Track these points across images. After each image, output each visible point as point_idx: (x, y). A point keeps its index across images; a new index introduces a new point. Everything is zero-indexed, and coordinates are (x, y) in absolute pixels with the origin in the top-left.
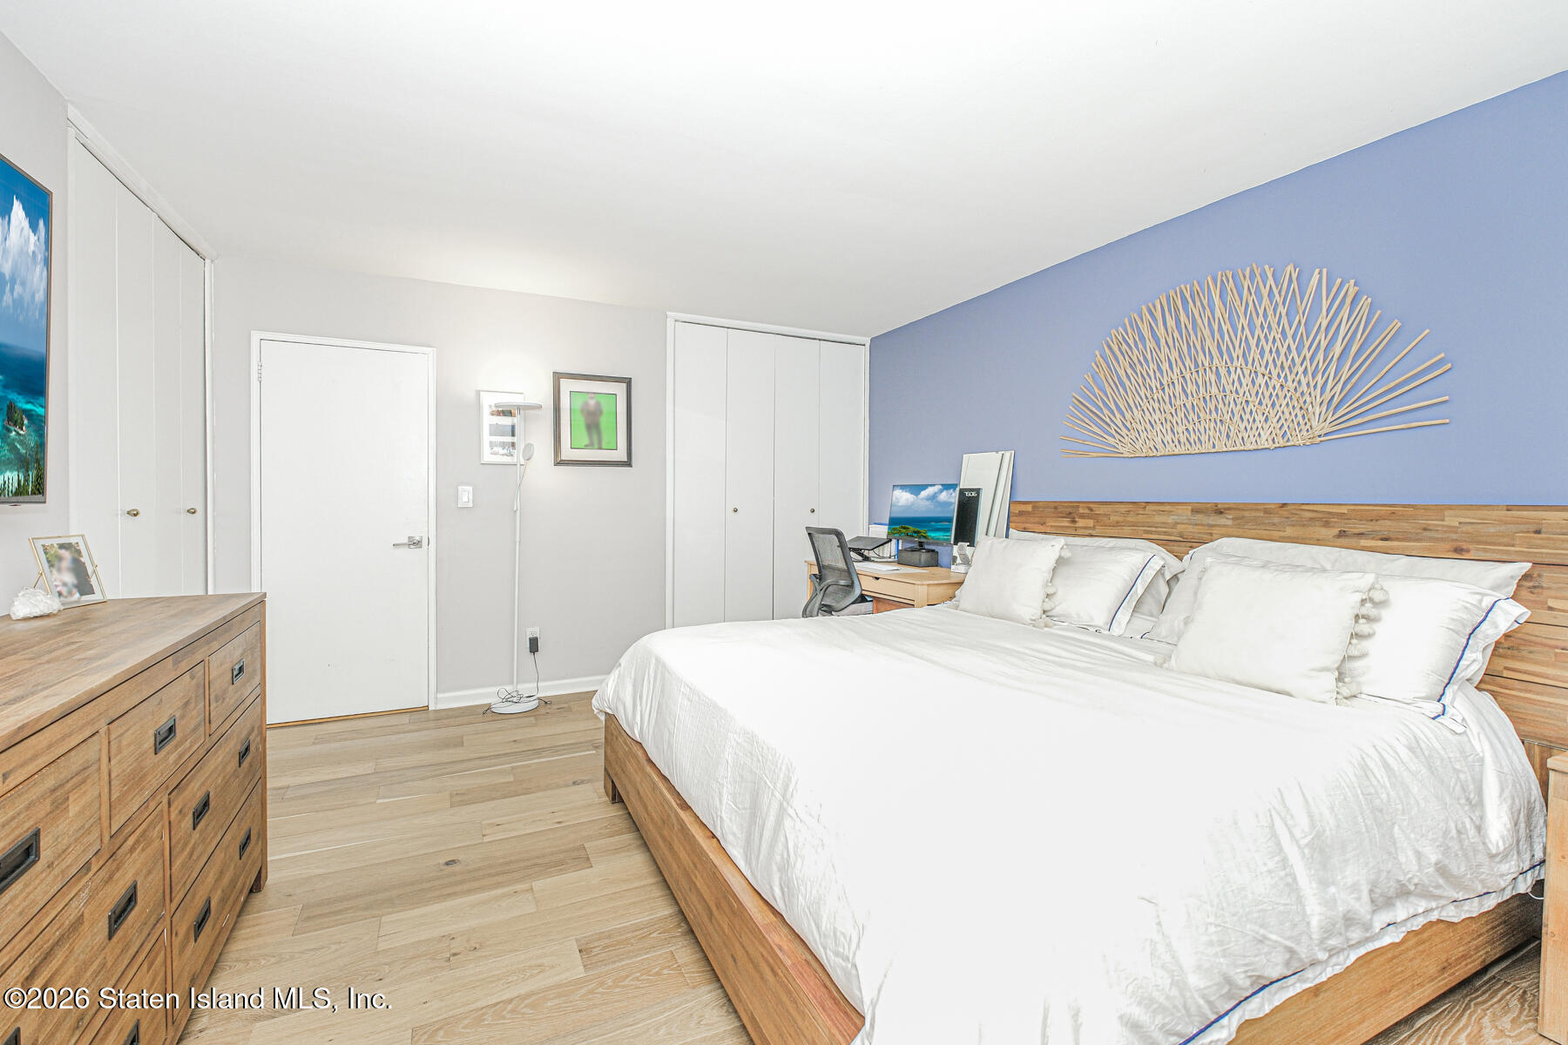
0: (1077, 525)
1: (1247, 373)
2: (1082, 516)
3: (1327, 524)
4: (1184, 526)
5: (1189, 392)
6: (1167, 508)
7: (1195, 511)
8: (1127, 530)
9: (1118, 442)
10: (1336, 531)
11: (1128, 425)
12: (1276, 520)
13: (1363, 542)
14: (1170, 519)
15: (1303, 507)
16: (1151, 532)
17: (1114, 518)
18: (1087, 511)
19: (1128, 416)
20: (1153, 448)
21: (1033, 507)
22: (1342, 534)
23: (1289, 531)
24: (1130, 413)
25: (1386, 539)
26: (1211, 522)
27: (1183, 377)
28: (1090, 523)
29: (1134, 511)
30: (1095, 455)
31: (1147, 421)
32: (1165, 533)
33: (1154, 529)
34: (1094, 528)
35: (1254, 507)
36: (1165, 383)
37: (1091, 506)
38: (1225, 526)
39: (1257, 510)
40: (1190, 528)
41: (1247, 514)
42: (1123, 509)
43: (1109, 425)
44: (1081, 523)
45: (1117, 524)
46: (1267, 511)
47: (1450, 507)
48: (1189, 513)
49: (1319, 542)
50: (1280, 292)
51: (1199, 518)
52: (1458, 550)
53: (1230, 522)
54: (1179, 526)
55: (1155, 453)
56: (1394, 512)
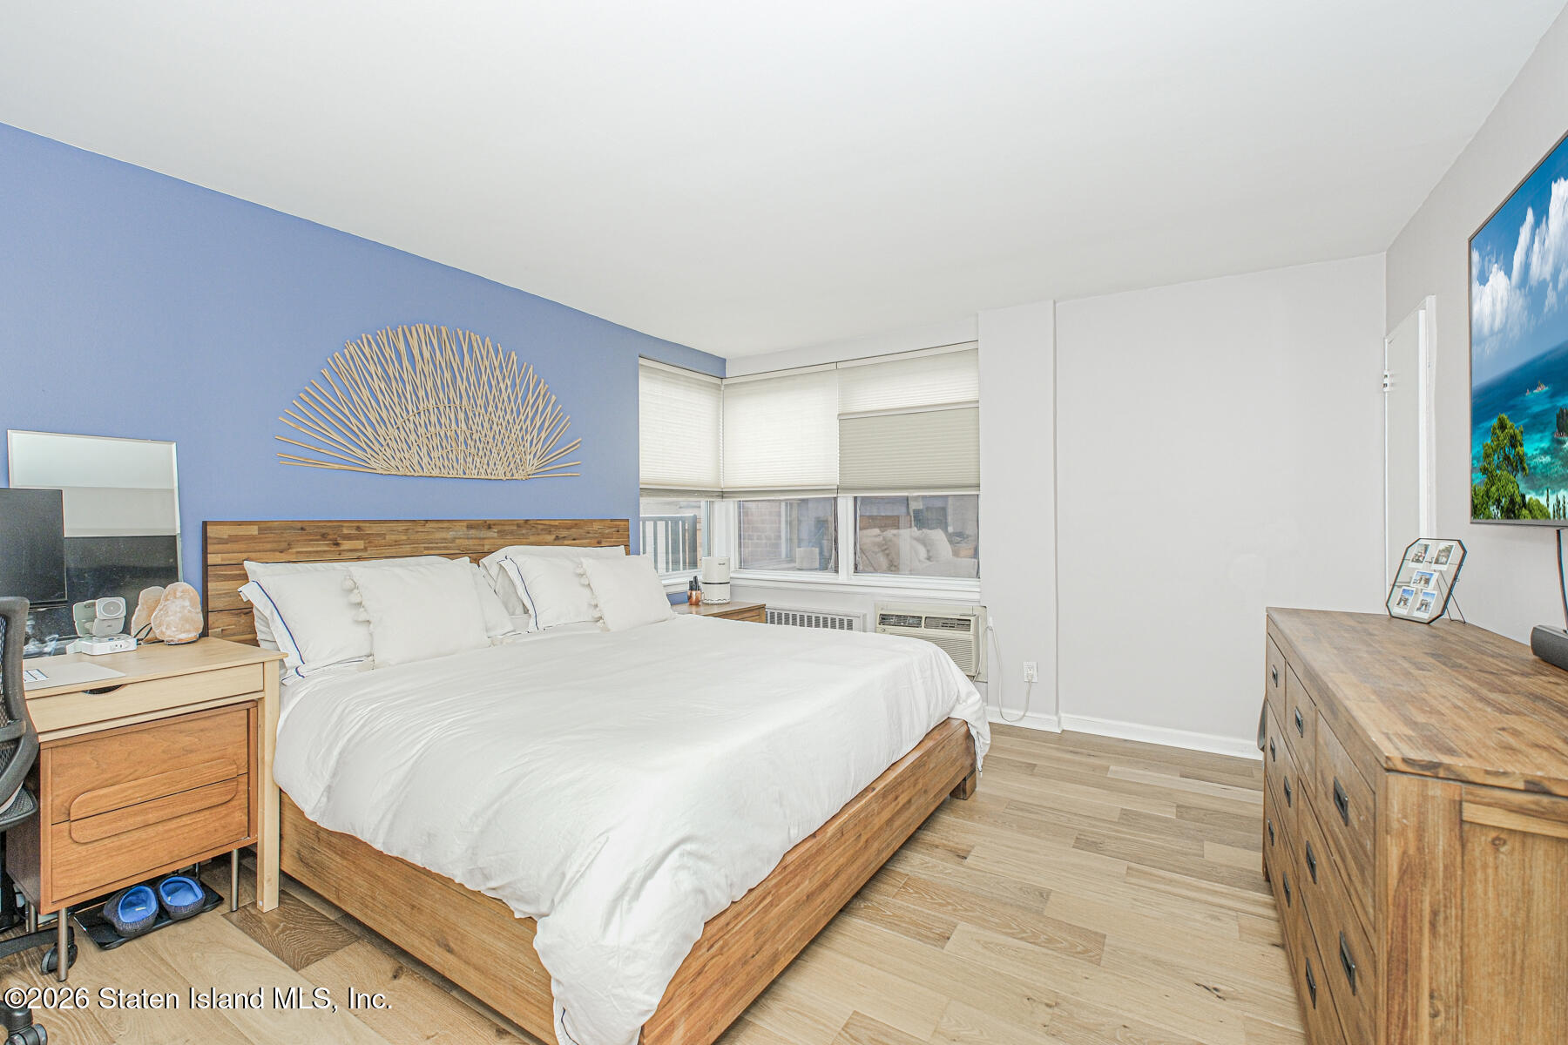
0: (342, 548)
1: (487, 420)
2: (348, 537)
3: (550, 533)
4: (461, 541)
5: (443, 423)
6: (445, 525)
7: (470, 527)
8: (407, 548)
9: (370, 457)
10: (554, 537)
11: (382, 440)
12: (524, 531)
13: (566, 542)
14: (450, 535)
15: (539, 522)
16: (432, 549)
17: (390, 538)
18: (354, 532)
19: (381, 431)
20: (409, 467)
21: (260, 529)
22: (557, 538)
23: (532, 539)
24: (383, 427)
25: (574, 540)
26: (482, 536)
27: (437, 408)
28: (360, 544)
29: (413, 529)
30: (337, 466)
31: (403, 440)
32: (445, 548)
33: (435, 545)
34: (365, 549)
35: (511, 522)
36: (421, 408)
37: (361, 525)
38: (493, 538)
39: (513, 525)
40: (466, 542)
41: (506, 528)
42: (401, 527)
43: (358, 436)
44: (346, 545)
45: (397, 543)
46: (518, 526)
47: (595, 521)
48: (465, 529)
49: (546, 544)
50: (507, 367)
51: (472, 532)
52: (599, 543)
53: (496, 535)
54: (457, 541)
55: (413, 473)
56: (576, 524)
